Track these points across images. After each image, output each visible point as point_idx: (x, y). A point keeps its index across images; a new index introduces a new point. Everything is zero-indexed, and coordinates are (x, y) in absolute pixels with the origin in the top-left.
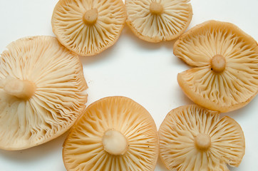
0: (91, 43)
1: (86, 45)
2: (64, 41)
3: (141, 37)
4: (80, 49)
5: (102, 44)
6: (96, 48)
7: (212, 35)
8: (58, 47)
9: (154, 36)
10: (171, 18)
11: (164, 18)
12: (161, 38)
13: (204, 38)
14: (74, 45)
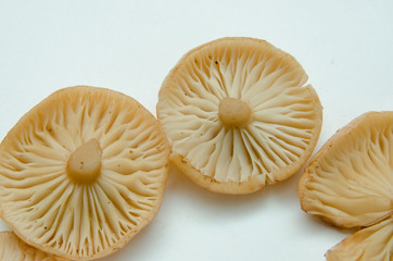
0: (97, 228)
1: (86, 234)
2: (32, 235)
3: (214, 187)
4: (74, 247)
5: (125, 223)
6: (111, 236)
7: (377, 147)
8: (19, 253)
9: (244, 177)
10: (273, 128)
11: (257, 133)
12: (261, 179)
13: (360, 157)
14: (56, 239)
